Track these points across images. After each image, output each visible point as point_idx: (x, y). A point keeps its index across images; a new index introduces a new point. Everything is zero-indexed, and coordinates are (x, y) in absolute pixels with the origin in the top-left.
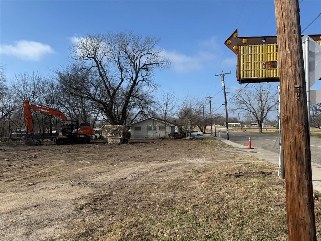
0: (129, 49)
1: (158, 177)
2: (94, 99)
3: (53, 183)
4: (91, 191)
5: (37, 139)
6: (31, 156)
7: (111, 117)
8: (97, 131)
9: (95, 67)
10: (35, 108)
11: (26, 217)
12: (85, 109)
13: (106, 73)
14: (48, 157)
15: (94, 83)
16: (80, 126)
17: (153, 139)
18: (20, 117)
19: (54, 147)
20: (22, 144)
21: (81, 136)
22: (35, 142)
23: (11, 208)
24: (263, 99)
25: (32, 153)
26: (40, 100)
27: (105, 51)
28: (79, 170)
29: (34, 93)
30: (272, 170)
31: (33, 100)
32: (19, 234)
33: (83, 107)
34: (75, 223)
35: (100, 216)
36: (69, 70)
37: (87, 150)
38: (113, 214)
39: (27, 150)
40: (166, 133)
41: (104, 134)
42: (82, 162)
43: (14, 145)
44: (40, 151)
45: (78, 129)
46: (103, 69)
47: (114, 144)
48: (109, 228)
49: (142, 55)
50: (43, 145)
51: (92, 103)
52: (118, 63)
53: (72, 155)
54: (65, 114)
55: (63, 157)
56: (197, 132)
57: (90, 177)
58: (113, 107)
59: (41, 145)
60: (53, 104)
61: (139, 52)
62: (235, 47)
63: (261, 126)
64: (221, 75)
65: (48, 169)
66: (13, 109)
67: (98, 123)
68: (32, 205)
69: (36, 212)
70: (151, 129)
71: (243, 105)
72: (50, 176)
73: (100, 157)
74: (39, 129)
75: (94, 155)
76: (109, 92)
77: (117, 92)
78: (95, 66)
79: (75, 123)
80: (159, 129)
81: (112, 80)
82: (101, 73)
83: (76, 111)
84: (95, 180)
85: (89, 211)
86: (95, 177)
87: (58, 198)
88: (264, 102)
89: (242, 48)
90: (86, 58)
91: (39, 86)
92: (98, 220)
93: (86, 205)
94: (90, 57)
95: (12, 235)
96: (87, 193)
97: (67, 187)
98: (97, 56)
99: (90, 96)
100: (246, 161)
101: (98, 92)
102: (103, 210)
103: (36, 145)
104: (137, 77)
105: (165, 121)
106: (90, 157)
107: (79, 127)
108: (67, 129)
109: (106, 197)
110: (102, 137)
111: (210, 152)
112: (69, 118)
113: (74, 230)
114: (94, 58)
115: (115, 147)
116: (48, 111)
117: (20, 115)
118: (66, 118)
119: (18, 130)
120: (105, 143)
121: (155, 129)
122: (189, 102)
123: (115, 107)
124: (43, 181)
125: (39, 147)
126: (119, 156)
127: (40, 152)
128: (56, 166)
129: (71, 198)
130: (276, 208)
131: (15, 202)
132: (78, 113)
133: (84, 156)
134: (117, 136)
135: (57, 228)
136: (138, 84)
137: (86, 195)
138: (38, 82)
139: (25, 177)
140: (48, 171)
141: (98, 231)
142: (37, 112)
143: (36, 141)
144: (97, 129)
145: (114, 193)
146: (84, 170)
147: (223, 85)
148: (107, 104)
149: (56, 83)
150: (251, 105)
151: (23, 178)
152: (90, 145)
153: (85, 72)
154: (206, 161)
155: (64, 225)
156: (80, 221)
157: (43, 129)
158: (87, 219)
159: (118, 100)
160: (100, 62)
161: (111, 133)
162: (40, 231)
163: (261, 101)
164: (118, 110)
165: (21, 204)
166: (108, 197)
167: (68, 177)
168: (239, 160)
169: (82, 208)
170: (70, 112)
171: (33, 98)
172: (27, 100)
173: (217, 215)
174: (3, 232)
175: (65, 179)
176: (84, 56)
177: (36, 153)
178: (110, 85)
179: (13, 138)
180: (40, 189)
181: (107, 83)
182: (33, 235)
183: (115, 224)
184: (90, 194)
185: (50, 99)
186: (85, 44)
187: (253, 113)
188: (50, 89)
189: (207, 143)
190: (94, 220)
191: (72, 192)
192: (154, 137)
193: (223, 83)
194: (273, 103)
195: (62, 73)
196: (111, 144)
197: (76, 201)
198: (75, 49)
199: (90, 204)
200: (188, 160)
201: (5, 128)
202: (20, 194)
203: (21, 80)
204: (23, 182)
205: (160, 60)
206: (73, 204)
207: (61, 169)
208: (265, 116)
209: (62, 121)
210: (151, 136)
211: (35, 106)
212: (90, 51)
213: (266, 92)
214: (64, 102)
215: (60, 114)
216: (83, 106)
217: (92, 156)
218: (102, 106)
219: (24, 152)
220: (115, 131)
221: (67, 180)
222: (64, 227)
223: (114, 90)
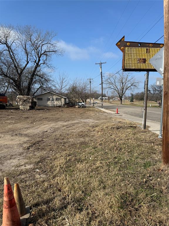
0: (34, 38)
1: (69, 130)
2: (6, 76)
13: (15, 56)
17: (52, 107)
24: (123, 82)
27: (14, 39)
28: (10, 126)
30: (136, 125)
35: (44, 152)
37: (7, 114)
38: (52, 150)
40: (61, 103)
42: (9, 121)
46: (13, 53)
47: (25, 110)
48: (54, 157)
49: (43, 45)
51: (3, 79)
52: (25, 48)
56: (81, 103)
57: (21, 131)
61: (41, 42)
62: (122, 47)
63: (121, 100)
64: (99, 64)
70: (50, 100)
71: (111, 85)
76: (17, 71)
78: (6, 50)
80: (56, 100)
81: (19, 62)
82: (11, 56)
84: (26, 132)
85: (34, 150)
87: (7, 143)
88: (124, 84)
89: (126, 49)
93: (30, 147)
94: (2, 42)
96: (25, 140)
97: (9, 137)
99: (4, 73)
100: (118, 120)
102: (44, 149)
104: (39, 60)
105: (61, 95)
109: (40, 142)
111: (94, 116)
114: (6, 43)
120: (17, 109)
121: (53, 100)
122: (78, 82)
129: (16, 143)
130: (146, 143)
134: (27, 104)
135: (19, 160)
136: (40, 66)
145: (44, 140)
146: (14, 127)
147: (101, 71)
150: (116, 86)
154: (94, 121)
156: (33, 155)
160: (10, 47)
161: (23, 102)
162: (9, 161)
163: (122, 83)
166: (42, 142)
167: (4, 131)
168: (114, 120)
169: (28, 149)
173: (115, 148)
182: (6, 164)
184: (28, 140)
187: (117, 91)
189: (90, 110)
190: (41, 154)
191: (14, 140)
192: (52, 106)
193: (101, 70)
194: (130, 85)
196: (22, 110)
197: (21, 145)
199: (32, 146)
200: (82, 120)
205: (57, 49)
208: (124, 93)
210: (50, 105)
213: (126, 77)
217: (13, 117)
218: (12, 81)
220: (26, 100)
221: (6, 133)
222: (24, 159)
223: (22, 69)
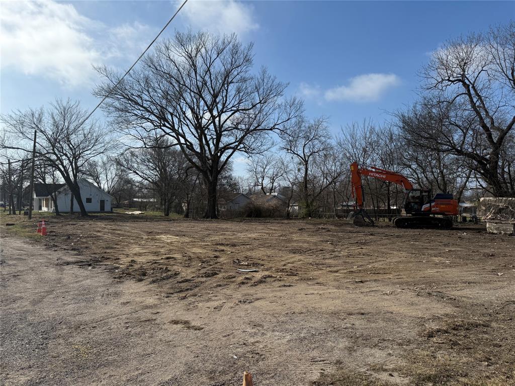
2: (460, 152)
3: (388, 285)
4: (449, 310)
5: (369, 217)
6: (359, 242)
7: (494, 183)
8: (466, 208)
9: (464, 96)
10: (366, 172)
11: (350, 325)
12: (445, 171)
13: (484, 103)
14: (383, 245)
15: (460, 123)
16: (435, 198)
18: (347, 186)
19: (393, 231)
20: (349, 224)
21: (436, 216)
22: (365, 222)
23: (333, 308)
25: (361, 237)
26: (373, 161)
27: (484, 63)
28: (430, 272)
29: (365, 151)
31: (364, 161)
32: (341, 346)
33: (440, 166)
34: (419, 355)
35: (464, 358)
36: (417, 108)
37: (445, 240)
38: (490, 361)
39: (355, 232)
41: (479, 214)
42: (436, 260)
43: (340, 223)
44: (372, 235)
45: (430, 205)
46: (479, 96)
47: (500, 233)
48: (479, 383)
50: (377, 226)
51: (457, 159)
53: (420, 247)
54: (409, 179)
55: (406, 248)
57: (448, 287)
58: (500, 164)
59: (373, 226)
60: (392, 165)
65: (383, 263)
66: (339, 175)
67: (468, 193)
68: (358, 311)
69: (363, 322)
72: (385, 275)
73: (469, 255)
74: (372, 203)
75: (458, 251)
76: (490, 136)
77: (508, 135)
78: (463, 94)
79: (426, 195)
81: (496, 114)
82: (475, 104)
83: (429, 175)
84: (459, 293)
85: (443, 343)
86: (458, 289)
87: (394, 309)
90: (447, 82)
91: (372, 139)
92: (458, 362)
93: (438, 331)
94: (453, 79)
95: (333, 345)
96: (442, 313)
97: (409, 296)
98: (467, 76)
99: (454, 147)
101: (469, 139)
102: (470, 348)
103: (367, 226)
106: (451, 253)
107: (433, 201)
108: (413, 204)
109: (477, 327)
110: (476, 220)
112: (416, 186)
113: (416, 365)
114: (462, 79)
115: (503, 241)
116: (384, 177)
117: (347, 183)
118: (412, 186)
119: (345, 204)
120: (482, 230)
123: (503, 163)
124: (375, 280)
125: (372, 230)
126: (509, 258)
127: (372, 237)
128: (394, 260)
129: (414, 314)
131: (338, 302)
132: (432, 177)
133: (441, 250)
134: (508, 219)
135: (390, 354)
137: (439, 315)
138: (371, 133)
139: (351, 270)
140: (383, 267)
141: (458, 381)
142: (369, 177)
143: (367, 220)
144: (467, 205)
145: (494, 324)
146: (438, 274)
148: (486, 160)
149: (396, 133)
151: (348, 270)
152: (452, 232)
153: (445, 107)
155: (402, 353)
156: (427, 355)
157: (377, 202)
158: (439, 355)
159: (510, 150)
160: (473, 85)
161: (494, 213)
162: (367, 351)
164: (510, 169)
165: (345, 307)
166: (481, 329)
167: (411, 280)
169: (431, 335)
170: (418, 176)
171: (364, 158)
172: (356, 163)
174: (322, 337)
175: (407, 283)
176: (443, 80)
177: (367, 238)
178: (493, 123)
179: (339, 214)
180: (370, 291)
181: (487, 121)
182: (358, 353)
183: (493, 379)
184: (447, 315)
185: (388, 158)
186: (445, 59)
188: (388, 141)
190: (450, 360)
191: (416, 305)
195: (406, 115)
196: (493, 233)
197: (422, 321)
198: (427, 73)
199: (446, 332)
201: (329, 200)
202: (345, 291)
203: (348, 135)
204: (349, 277)
206: (416, 324)
207: (401, 266)
209: (405, 191)
211: (367, 169)
212: (453, 69)
214: (409, 160)
215: (402, 180)
216: (440, 164)
217: (455, 251)
218: (476, 163)
219: (351, 234)
220: (503, 209)
221: (410, 285)
222: (401, 356)
223: (503, 130)
